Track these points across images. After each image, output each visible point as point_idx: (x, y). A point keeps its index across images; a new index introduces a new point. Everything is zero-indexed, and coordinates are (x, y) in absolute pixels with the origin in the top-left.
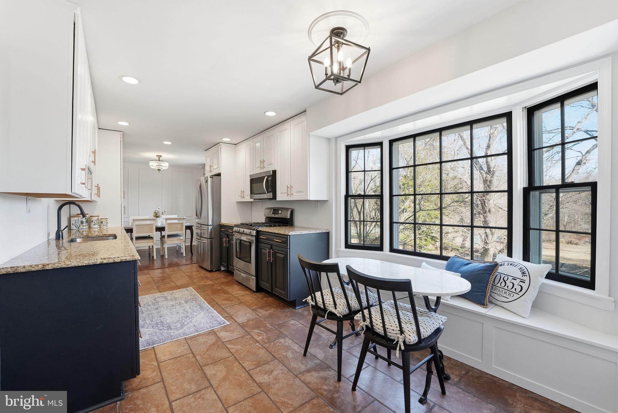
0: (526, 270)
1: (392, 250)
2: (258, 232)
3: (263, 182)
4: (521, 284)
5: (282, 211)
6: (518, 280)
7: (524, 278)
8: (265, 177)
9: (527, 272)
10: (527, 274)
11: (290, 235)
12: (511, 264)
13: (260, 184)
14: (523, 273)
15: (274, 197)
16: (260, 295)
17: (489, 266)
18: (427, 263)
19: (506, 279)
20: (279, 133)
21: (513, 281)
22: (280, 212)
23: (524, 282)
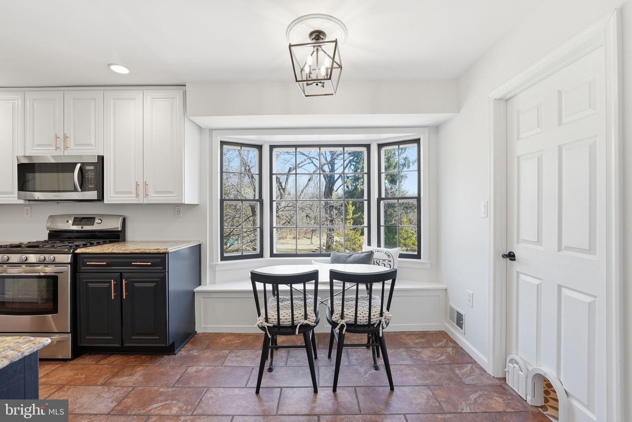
0: (389, 254)
1: (272, 255)
2: (75, 257)
3: (74, 172)
4: (389, 263)
5: (101, 220)
6: (387, 261)
7: (390, 259)
8: (76, 164)
9: (390, 255)
10: (391, 256)
11: (168, 253)
12: (378, 251)
13: (67, 175)
14: (389, 256)
15: (101, 198)
16: (87, 361)
17: (368, 255)
18: (315, 261)
19: (378, 262)
20: (112, 100)
21: (384, 262)
22: (97, 221)
23: (391, 262)
